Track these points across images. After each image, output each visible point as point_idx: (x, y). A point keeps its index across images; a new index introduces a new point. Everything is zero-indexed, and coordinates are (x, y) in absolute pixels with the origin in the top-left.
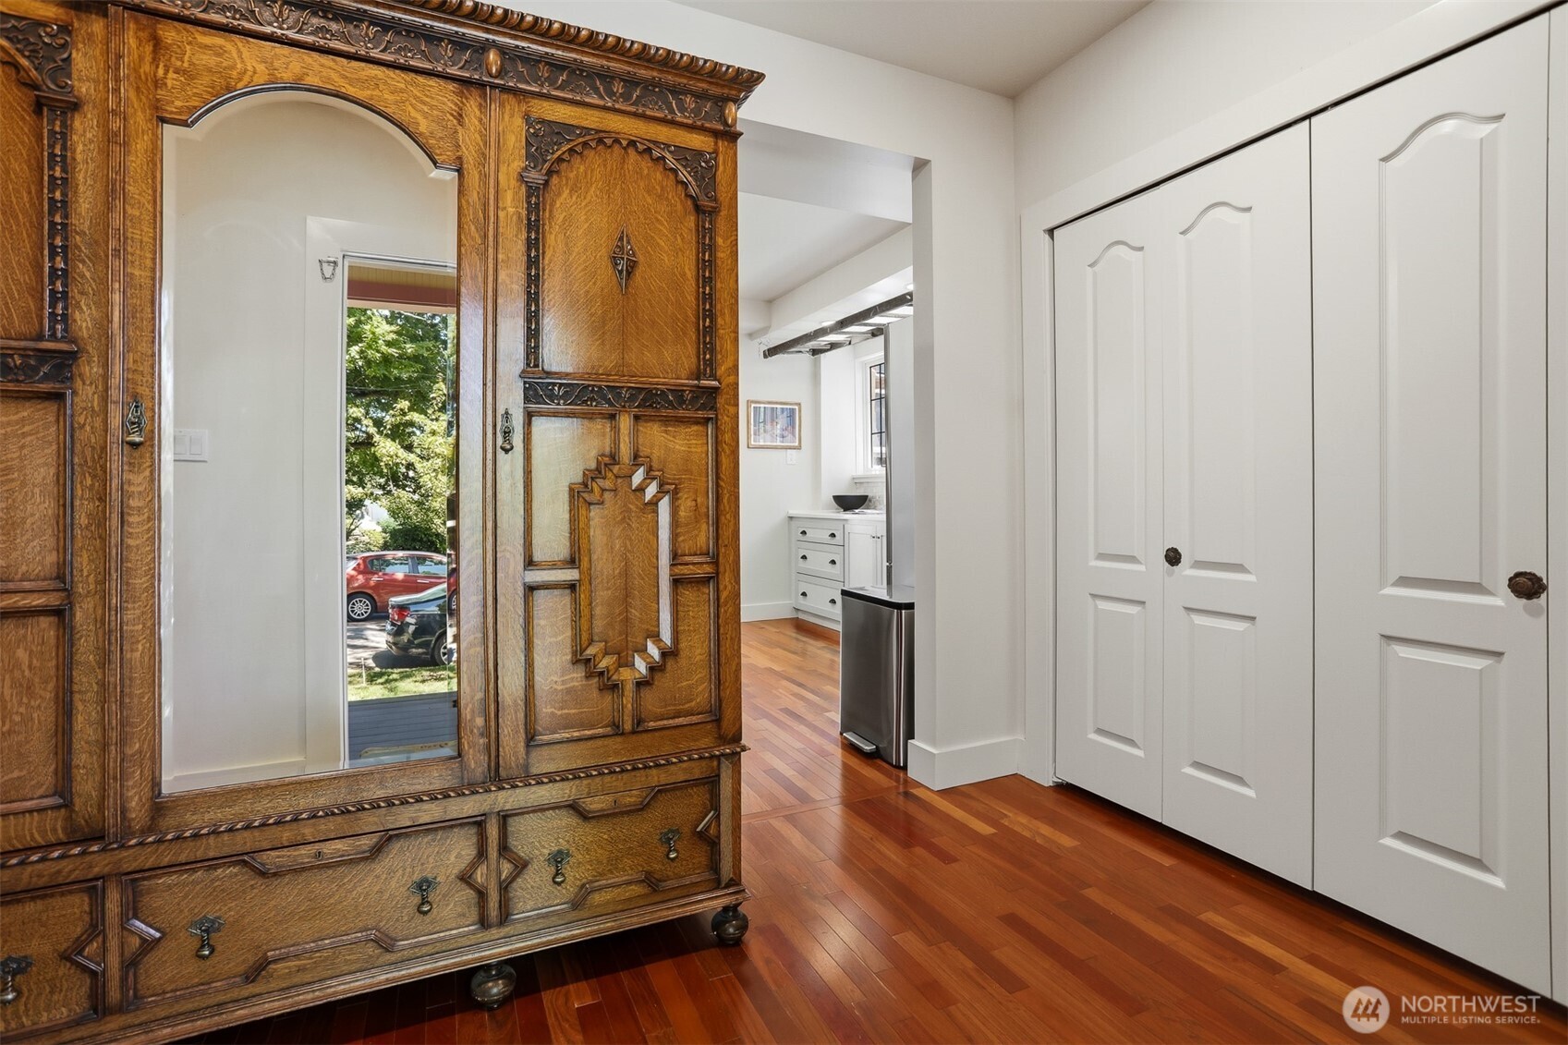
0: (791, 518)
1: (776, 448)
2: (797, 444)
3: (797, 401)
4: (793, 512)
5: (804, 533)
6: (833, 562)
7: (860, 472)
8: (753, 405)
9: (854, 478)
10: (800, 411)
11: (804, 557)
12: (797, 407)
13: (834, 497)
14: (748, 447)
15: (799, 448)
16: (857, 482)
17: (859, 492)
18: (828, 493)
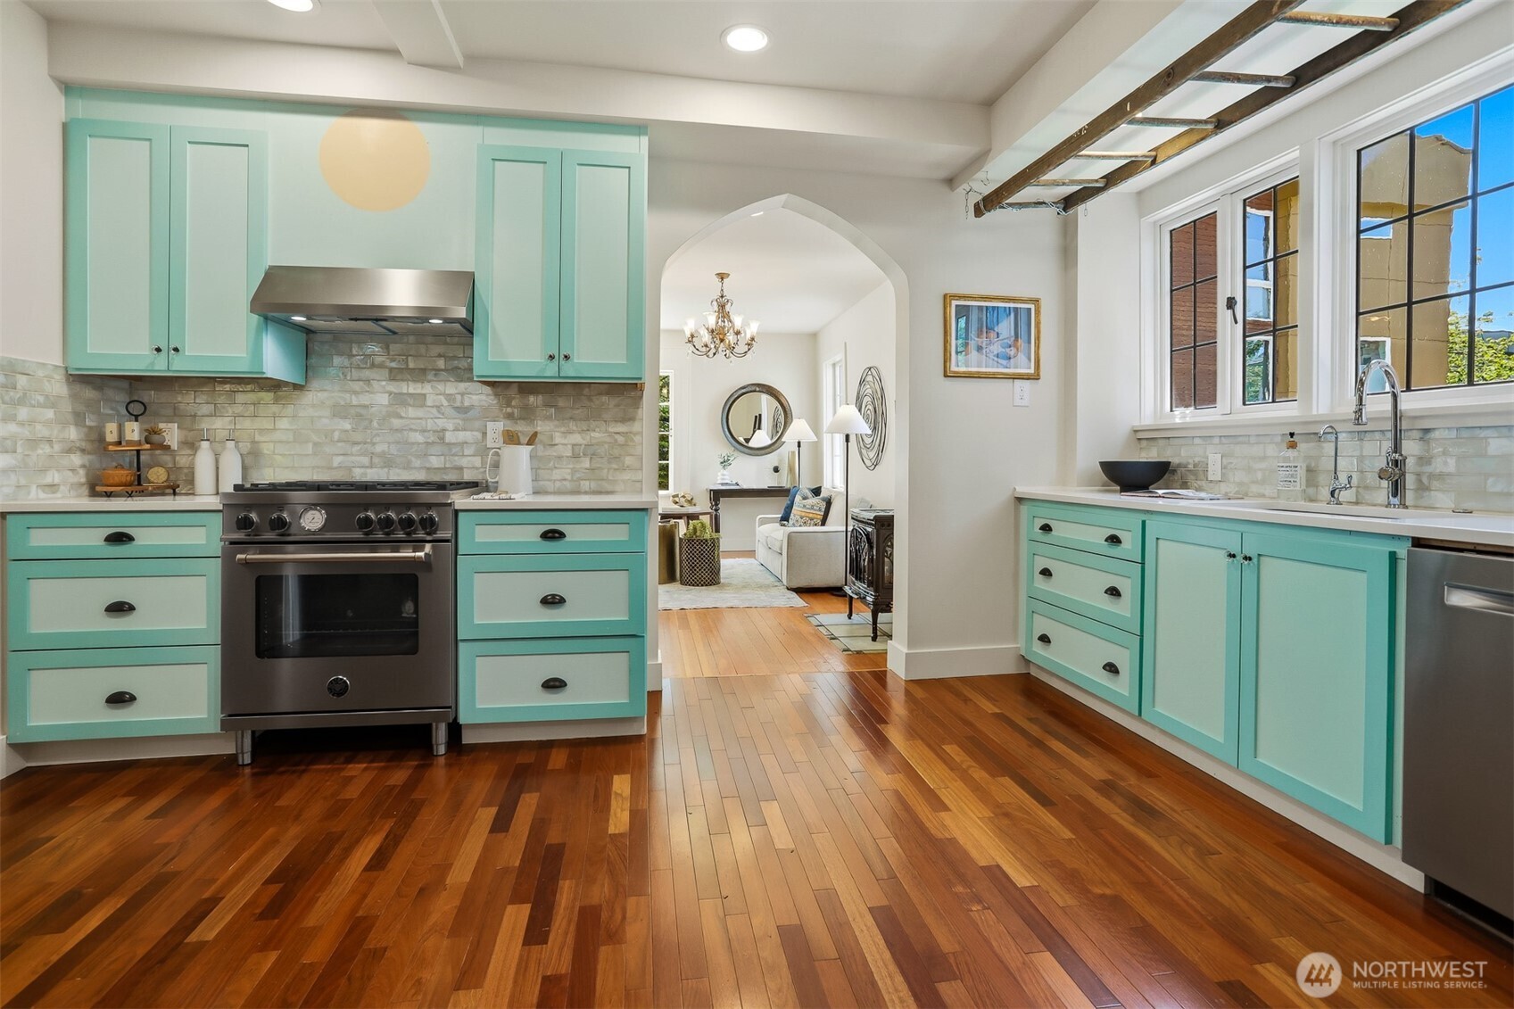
0: (1020, 500)
1: (993, 376)
2: (1032, 371)
3: (1033, 296)
4: (1023, 489)
5: (1046, 528)
6: (1114, 592)
7: (1147, 419)
8: (954, 303)
9: (1136, 431)
10: (1038, 312)
11: (1046, 573)
12: (1032, 307)
13: (1100, 463)
14: (946, 376)
15: (1035, 377)
16: (1140, 436)
17: (1151, 455)
18: (1088, 457)
